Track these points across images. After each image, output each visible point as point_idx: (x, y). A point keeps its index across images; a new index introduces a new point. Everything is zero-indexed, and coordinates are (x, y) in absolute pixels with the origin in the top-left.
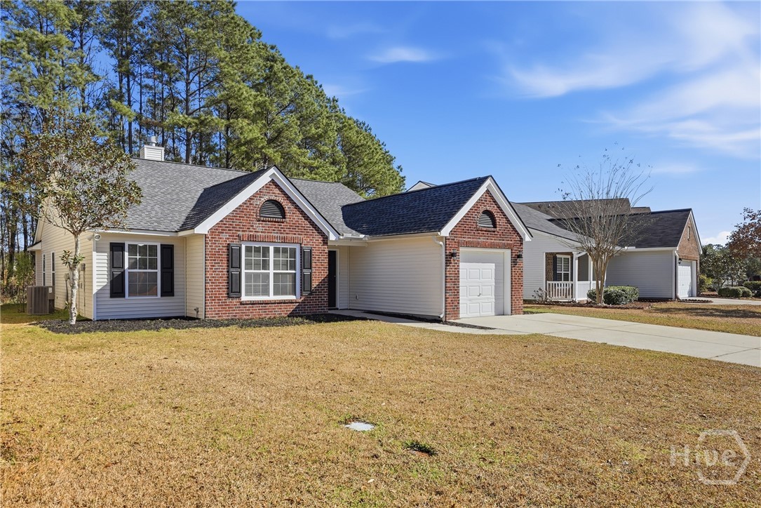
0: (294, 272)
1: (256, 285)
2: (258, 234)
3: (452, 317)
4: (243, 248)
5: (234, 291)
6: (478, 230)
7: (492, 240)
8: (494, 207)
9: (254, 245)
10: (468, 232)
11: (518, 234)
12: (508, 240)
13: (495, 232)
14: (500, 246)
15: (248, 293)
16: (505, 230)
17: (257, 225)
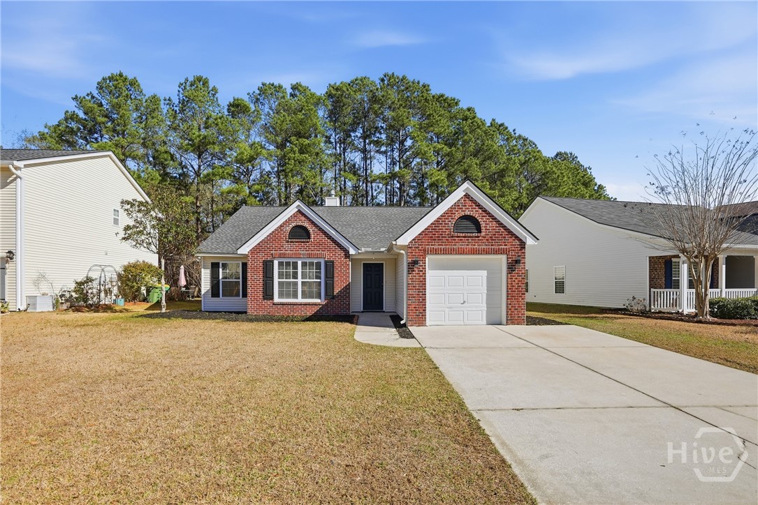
0: (319, 280)
1: (288, 290)
2: (287, 252)
3: (416, 323)
4: (276, 263)
5: (268, 294)
6: (452, 237)
7: (475, 245)
8: (477, 211)
9: (285, 260)
10: (438, 240)
11: (517, 237)
12: (500, 245)
13: (479, 237)
14: (487, 253)
15: (281, 295)
16: (494, 235)
17: (286, 245)
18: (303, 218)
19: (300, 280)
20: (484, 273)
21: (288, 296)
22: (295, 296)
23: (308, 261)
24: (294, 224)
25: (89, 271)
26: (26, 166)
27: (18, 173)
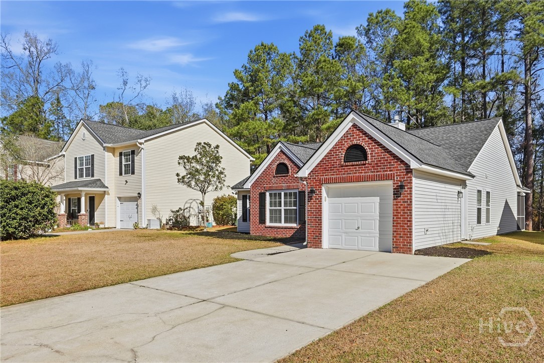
0: (295, 208)
1: (275, 216)
2: (274, 185)
3: (313, 245)
4: (268, 194)
5: (262, 220)
6: (342, 166)
7: (362, 173)
8: (364, 139)
9: (273, 192)
10: (331, 170)
11: (402, 161)
12: (386, 171)
13: (365, 164)
14: (372, 179)
15: (271, 221)
16: (380, 161)
17: (274, 180)
18: (284, 157)
19: (283, 208)
20: (377, 199)
21: (276, 222)
22: (280, 222)
23: (288, 192)
24: (278, 162)
25: (186, 203)
26: (146, 141)
27: (142, 146)
